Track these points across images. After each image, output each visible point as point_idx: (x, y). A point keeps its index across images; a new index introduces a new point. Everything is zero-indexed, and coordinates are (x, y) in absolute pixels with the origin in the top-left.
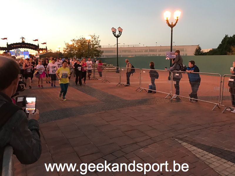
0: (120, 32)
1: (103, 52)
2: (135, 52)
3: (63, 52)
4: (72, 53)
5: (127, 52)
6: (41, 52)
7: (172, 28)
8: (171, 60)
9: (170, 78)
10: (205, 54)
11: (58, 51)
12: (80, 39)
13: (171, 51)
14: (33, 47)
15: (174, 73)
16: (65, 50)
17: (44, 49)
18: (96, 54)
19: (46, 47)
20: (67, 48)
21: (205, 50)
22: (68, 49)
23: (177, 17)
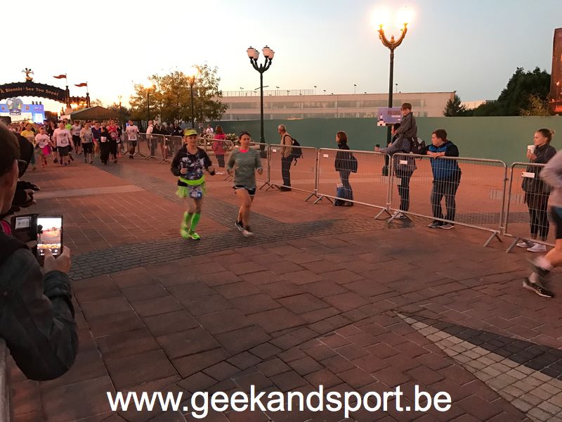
0: (269, 59)
1: (226, 107)
2: (304, 107)
3: (129, 107)
4: (152, 109)
5: (285, 107)
6: (74, 106)
7: (392, 51)
8: (389, 126)
9: (387, 171)
10: (471, 113)
11: (118, 104)
12: (171, 75)
13: (391, 106)
14: (55, 94)
15: (397, 159)
16: (135, 102)
17: (82, 99)
18: (210, 111)
19: (88, 94)
20: (138, 96)
21: (470, 103)
22: (140, 99)
23: (406, 25)
